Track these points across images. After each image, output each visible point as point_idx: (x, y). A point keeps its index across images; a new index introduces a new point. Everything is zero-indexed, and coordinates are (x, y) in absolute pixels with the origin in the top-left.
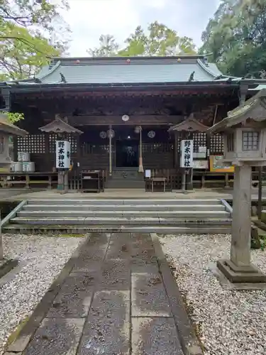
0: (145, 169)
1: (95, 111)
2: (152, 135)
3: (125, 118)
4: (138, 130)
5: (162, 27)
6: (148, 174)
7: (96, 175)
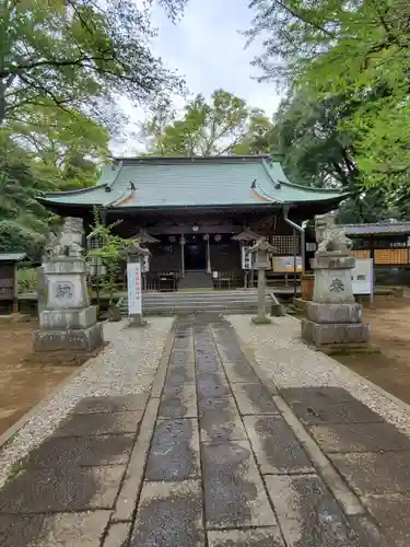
0: (213, 270)
1: (171, 223)
2: (218, 238)
3: (196, 229)
4: (206, 238)
5: (228, 95)
6: (216, 275)
7: (171, 277)
